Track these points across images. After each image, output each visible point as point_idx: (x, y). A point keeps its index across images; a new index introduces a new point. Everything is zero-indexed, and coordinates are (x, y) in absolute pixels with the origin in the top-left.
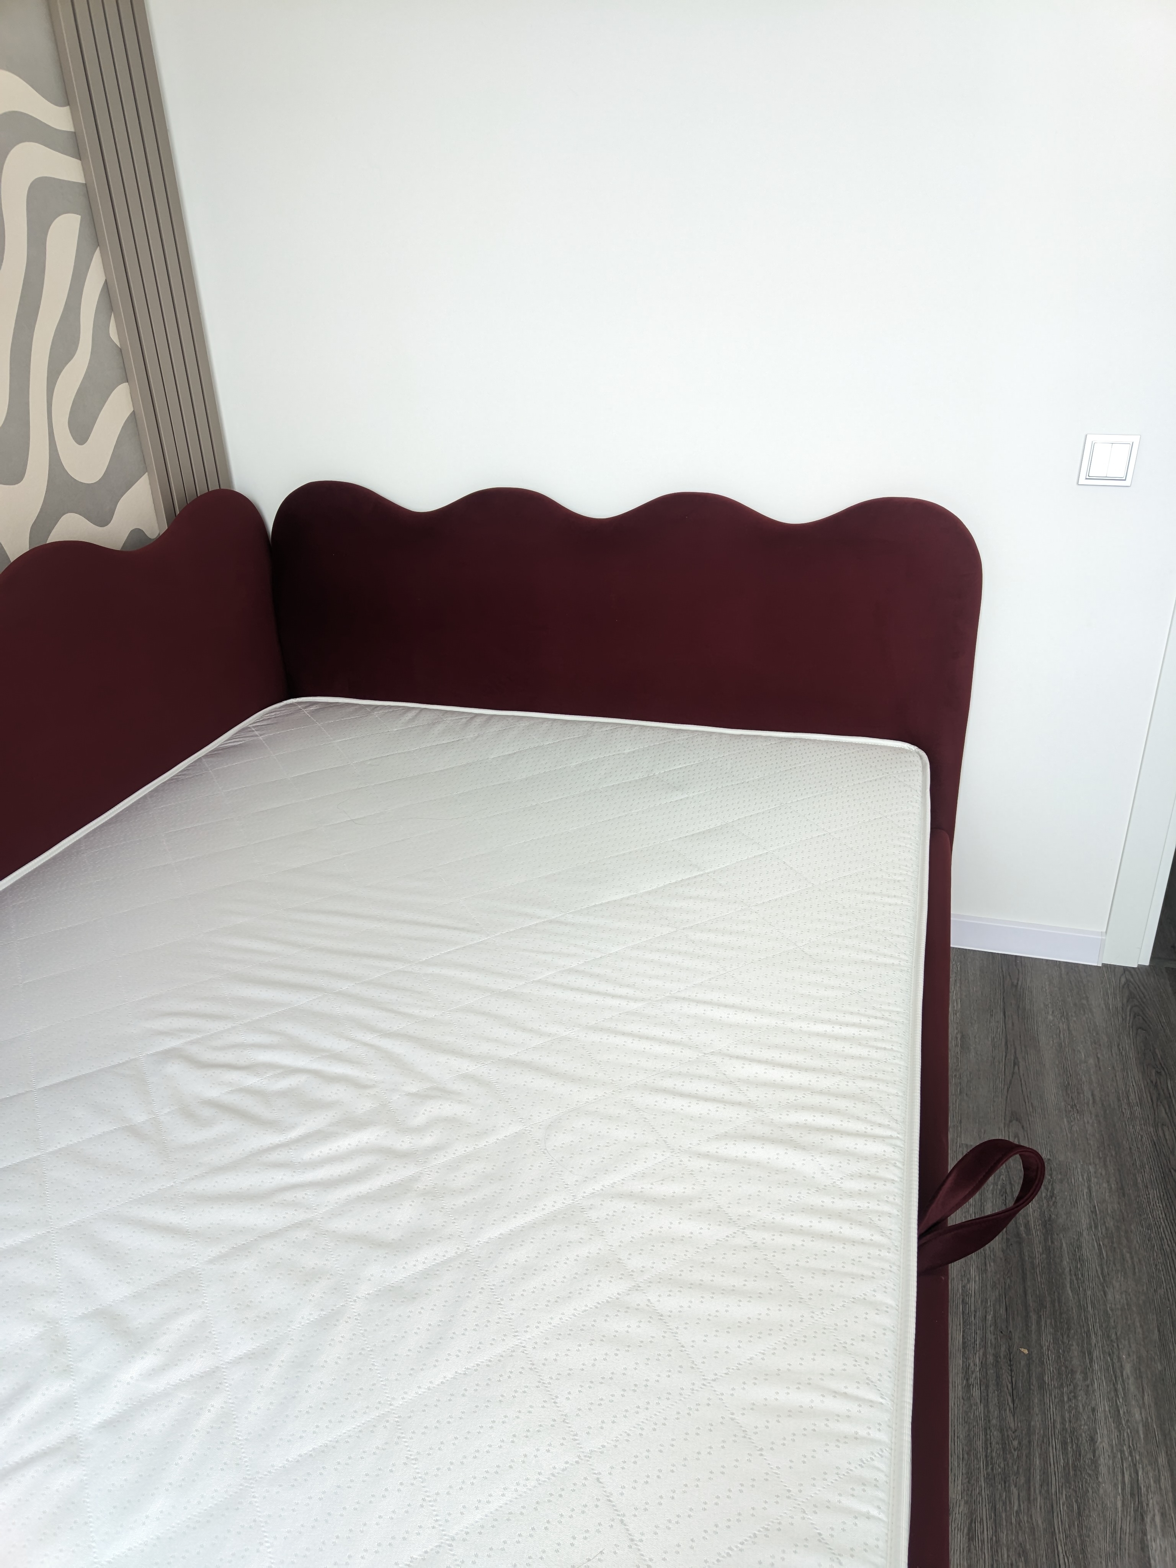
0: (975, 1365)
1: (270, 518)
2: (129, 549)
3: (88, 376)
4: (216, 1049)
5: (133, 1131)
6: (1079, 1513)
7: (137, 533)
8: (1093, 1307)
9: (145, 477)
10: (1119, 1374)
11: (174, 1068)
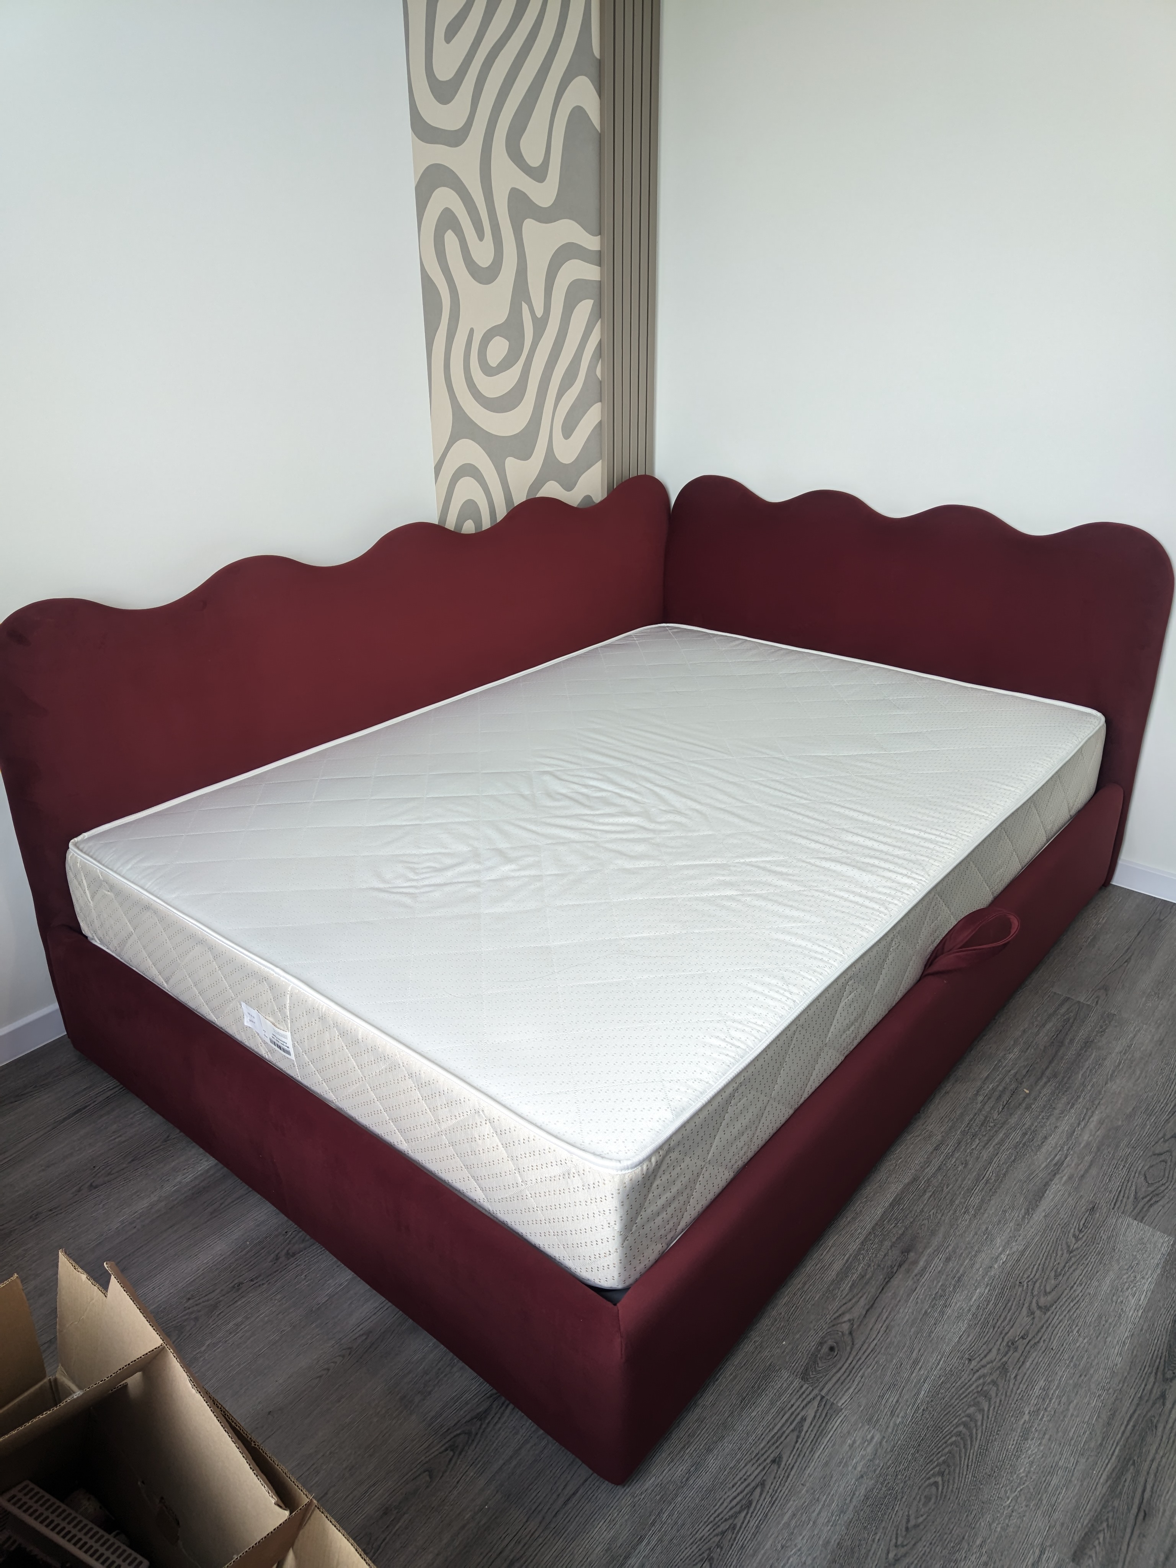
0: (988, 1087)
1: (673, 499)
2: (581, 507)
3: (578, 398)
4: (569, 775)
5: (523, 796)
6: (1014, 1161)
7: (588, 497)
8: (1093, 1086)
9: (600, 463)
10: (1087, 1118)
11: (547, 778)
